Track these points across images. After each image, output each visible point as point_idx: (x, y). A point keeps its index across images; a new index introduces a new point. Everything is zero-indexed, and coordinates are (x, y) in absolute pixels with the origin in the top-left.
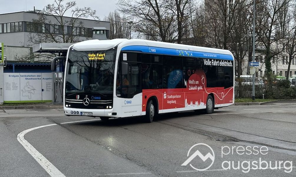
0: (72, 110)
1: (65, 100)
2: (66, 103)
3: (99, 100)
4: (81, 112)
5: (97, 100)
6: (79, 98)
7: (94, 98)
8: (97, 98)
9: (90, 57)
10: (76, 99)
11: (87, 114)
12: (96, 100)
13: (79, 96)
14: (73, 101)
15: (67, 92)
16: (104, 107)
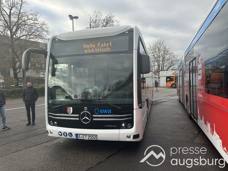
0: (61, 131)
1: (49, 115)
2: (50, 119)
3: (108, 114)
4: (77, 135)
5: (105, 114)
6: (71, 111)
7: (100, 112)
8: (105, 111)
9: (86, 49)
10: (67, 113)
11: (87, 137)
12: (103, 114)
13: (71, 108)
14: (61, 116)
15: (50, 102)
16: (117, 125)
